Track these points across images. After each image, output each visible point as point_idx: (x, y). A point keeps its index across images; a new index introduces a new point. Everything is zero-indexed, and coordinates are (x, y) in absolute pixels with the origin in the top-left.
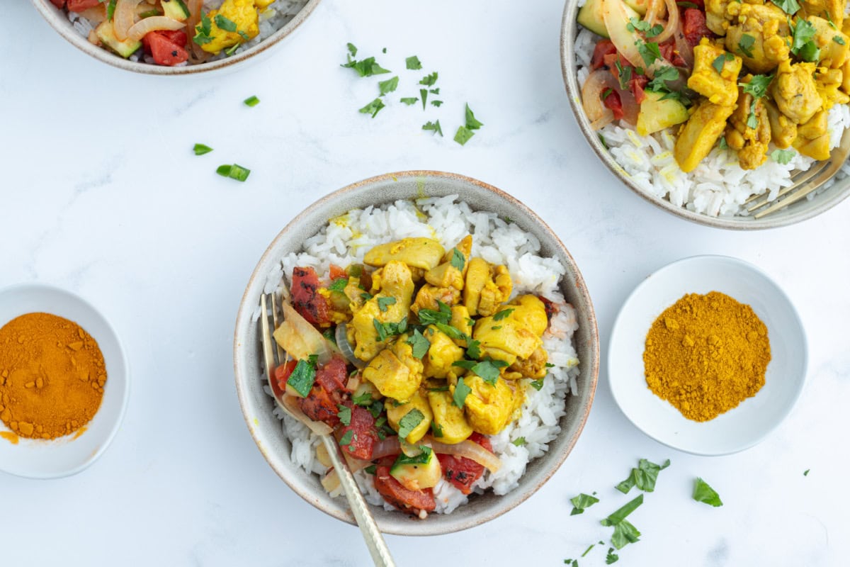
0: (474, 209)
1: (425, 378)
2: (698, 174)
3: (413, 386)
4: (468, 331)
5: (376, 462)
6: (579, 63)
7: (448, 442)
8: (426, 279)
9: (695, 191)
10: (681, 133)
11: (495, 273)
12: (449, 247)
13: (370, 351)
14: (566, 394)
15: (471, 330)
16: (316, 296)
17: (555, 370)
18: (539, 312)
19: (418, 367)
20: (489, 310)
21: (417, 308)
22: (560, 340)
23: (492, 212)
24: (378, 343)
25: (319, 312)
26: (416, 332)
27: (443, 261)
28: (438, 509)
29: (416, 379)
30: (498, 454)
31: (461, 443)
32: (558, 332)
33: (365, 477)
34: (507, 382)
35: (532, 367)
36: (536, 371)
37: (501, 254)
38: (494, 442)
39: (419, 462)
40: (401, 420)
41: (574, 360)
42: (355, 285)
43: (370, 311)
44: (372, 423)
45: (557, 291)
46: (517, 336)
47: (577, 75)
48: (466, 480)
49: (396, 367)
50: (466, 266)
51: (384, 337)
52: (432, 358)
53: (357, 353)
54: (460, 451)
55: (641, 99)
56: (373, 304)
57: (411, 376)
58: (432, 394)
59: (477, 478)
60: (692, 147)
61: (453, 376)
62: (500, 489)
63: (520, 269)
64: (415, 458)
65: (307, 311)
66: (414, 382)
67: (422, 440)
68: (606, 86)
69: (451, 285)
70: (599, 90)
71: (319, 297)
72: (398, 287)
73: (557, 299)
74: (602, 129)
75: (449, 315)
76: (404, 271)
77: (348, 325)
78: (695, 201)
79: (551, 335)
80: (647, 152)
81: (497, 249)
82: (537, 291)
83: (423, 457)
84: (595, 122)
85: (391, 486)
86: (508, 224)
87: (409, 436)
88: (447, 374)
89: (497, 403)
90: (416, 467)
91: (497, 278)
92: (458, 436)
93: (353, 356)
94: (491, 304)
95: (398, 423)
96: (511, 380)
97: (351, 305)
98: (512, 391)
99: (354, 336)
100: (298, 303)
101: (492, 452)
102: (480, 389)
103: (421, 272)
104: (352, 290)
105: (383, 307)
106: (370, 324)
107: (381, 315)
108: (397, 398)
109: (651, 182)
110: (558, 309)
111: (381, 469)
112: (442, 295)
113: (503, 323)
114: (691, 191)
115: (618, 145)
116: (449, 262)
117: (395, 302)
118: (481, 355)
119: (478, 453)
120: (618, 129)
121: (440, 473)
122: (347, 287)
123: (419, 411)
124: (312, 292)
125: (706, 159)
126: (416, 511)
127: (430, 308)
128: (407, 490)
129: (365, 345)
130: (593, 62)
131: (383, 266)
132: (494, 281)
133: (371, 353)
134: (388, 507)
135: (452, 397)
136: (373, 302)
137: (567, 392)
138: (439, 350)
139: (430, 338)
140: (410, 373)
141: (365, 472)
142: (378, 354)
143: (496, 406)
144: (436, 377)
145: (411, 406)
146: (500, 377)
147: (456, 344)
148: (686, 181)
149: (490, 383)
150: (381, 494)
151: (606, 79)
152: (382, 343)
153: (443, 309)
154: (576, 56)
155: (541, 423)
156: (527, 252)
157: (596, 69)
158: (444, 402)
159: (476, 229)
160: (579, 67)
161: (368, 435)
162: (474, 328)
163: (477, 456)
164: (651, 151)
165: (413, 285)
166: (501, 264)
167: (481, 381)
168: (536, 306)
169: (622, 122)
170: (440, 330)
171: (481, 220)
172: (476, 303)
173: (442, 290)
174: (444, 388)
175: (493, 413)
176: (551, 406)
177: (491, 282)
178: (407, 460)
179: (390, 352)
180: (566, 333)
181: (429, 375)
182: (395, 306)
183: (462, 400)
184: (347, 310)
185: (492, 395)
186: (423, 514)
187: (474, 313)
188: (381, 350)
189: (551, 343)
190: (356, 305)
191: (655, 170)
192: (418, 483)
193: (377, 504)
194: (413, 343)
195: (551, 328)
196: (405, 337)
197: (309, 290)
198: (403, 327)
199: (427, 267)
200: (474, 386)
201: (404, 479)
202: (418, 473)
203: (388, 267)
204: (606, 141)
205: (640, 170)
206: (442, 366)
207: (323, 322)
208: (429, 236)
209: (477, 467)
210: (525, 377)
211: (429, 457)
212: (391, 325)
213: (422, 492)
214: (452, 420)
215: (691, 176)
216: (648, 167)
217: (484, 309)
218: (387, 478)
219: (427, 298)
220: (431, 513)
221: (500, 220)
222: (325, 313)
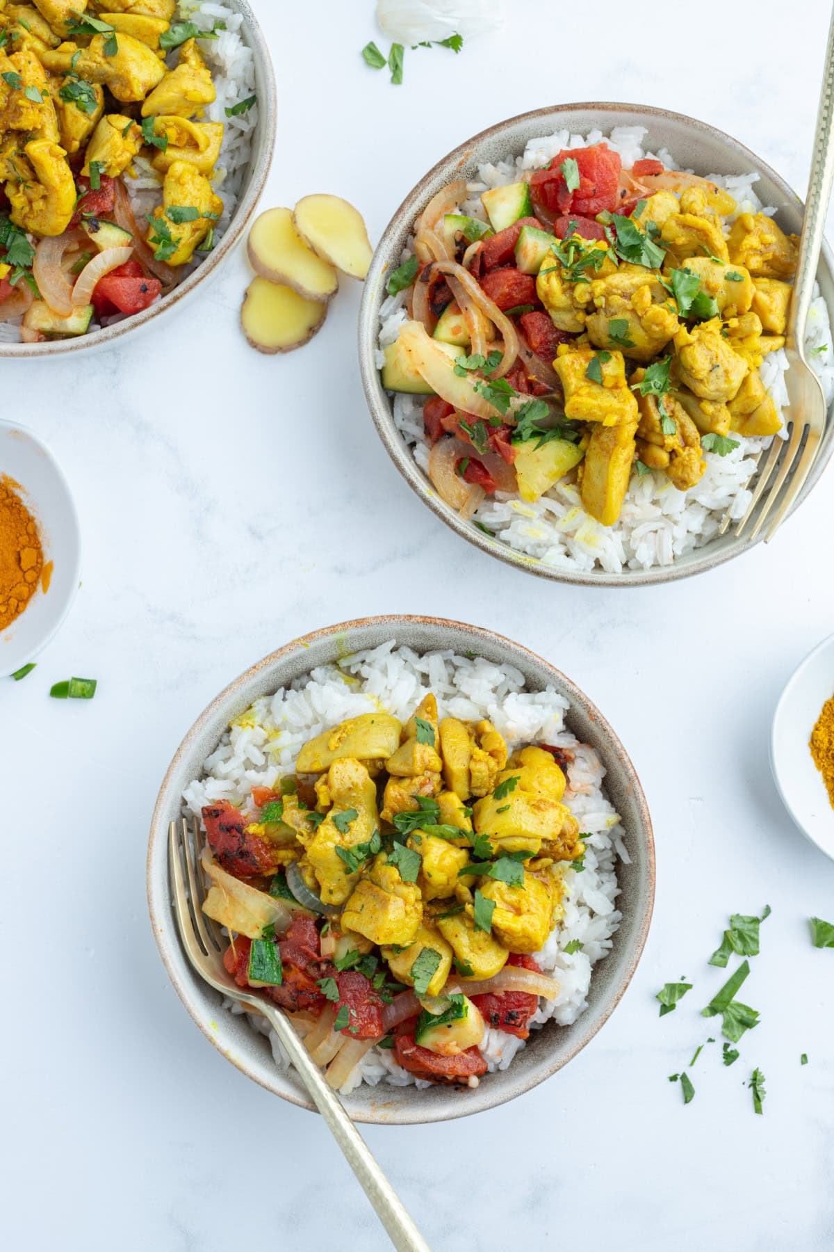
0: (421, 652)
1: (425, 903)
2: (627, 520)
3: (414, 920)
4: (467, 825)
5: (391, 1032)
6: (409, 440)
7: (482, 979)
8: (390, 770)
9: (631, 542)
10: (582, 479)
11: (477, 735)
12: (406, 716)
13: (341, 889)
14: (613, 863)
15: (470, 821)
16: (247, 838)
17: (594, 840)
18: (551, 768)
19: (414, 893)
20: (484, 787)
21: (390, 815)
22: (587, 795)
23: (445, 649)
24: (349, 876)
25: (258, 858)
26: (396, 845)
27: (404, 739)
28: (491, 1068)
29: (416, 908)
30: (548, 972)
31: (500, 973)
32: (582, 786)
33: (380, 1054)
34: (535, 874)
35: (564, 845)
36: (571, 848)
37: (475, 703)
38: (539, 958)
39: (452, 1018)
40: (412, 969)
41: (614, 818)
42: (293, 807)
43: (328, 838)
44: (368, 986)
45: (564, 732)
46: (533, 812)
47: (414, 458)
48: (519, 1020)
49: (384, 903)
50: (437, 737)
51: (356, 867)
52: (430, 876)
53: (324, 898)
54: (500, 985)
55: (512, 457)
56: (328, 827)
57: (409, 908)
58: (443, 922)
59: (532, 1013)
60: (605, 491)
61: (464, 891)
62: (566, 1017)
63: (508, 719)
64: (446, 1013)
65: (241, 861)
66: (414, 915)
67: (446, 987)
68: (458, 457)
69: (426, 769)
70: (451, 466)
71: (251, 838)
72: (354, 794)
73: (566, 742)
74: (475, 513)
75: (436, 812)
76: (357, 770)
77: (300, 864)
78: (637, 555)
79: (574, 794)
80: (547, 519)
81: (467, 698)
82: (538, 739)
83: (455, 1010)
84: (464, 508)
85: (421, 1059)
86: (472, 660)
87: (429, 989)
88: (454, 890)
89: (533, 910)
90: (450, 1026)
91: (482, 741)
92: (493, 967)
93: (321, 903)
94: (486, 779)
95: (409, 975)
96: (540, 870)
97: (298, 837)
98: (545, 885)
99: (313, 876)
100: (223, 854)
101: (540, 972)
102: (506, 897)
103: (379, 764)
104: (293, 815)
105: (342, 827)
106: (332, 855)
107: (343, 838)
108: (398, 942)
109: (568, 555)
110: (572, 755)
111: (401, 1040)
112: (418, 786)
113: (509, 799)
114: (626, 544)
115: (506, 526)
116: (412, 739)
117: (357, 815)
118: (494, 851)
119: (525, 980)
120: (496, 505)
121: (483, 1021)
122: (285, 813)
123: (431, 951)
124: (239, 835)
125: (628, 496)
126: (462, 1080)
127: (407, 809)
128: (443, 1056)
129: (333, 886)
130: (427, 432)
131: (327, 770)
132: (480, 746)
133: (344, 893)
134: (422, 1083)
135: (472, 920)
136: (328, 824)
137: (615, 860)
138: (436, 863)
139: (418, 849)
140: (406, 905)
141: (378, 1048)
142: (353, 891)
143: (533, 914)
144: (440, 898)
145: (419, 947)
146: (525, 872)
147: (456, 846)
148: (613, 535)
149: (515, 884)
150: (408, 1071)
151: (454, 448)
152: (354, 874)
153: (425, 805)
154: (402, 433)
155: (592, 914)
156: (509, 692)
157: (436, 441)
158: (463, 928)
159: (430, 678)
160: (412, 445)
161: (368, 1004)
162: (473, 819)
163: (524, 984)
164: (550, 516)
165: (373, 785)
166: (480, 718)
167: (502, 885)
168: (543, 761)
169: (498, 494)
170: (429, 833)
171: (434, 664)
172: (466, 783)
173: (417, 781)
174: (457, 909)
175: (532, 925)
176: (599, 887)
177: (477, 749)
178: (435, 1020)
179: (369, 883)
180: (593, 784)
181: (430, 897)
182: (359, 819)
183: (488, 921)
184: (293, 843)
185: (523, 902)
186: (474, 1081)
187: (467, 797)
188: (356, 883)
189: (576, 804)
190: (305, 834)
191: (567, 538)
192: (457, 1045)
193: (405, 1083)
194: (396, 861)
195: (571, 784)
196: (383, 857)
197: (234, 832)
198: (377, 843)
199: (387, 755)
200: (497, 896)
201: (437, 1045)
202: (454, 1032)
203: (333, 770)
204: (486, 526)
205: (547, 546)
206: (445, 882)
207: (268, 869)
208: (373, 710)
209: (528, 998)
210: (556, 860)
211: (464, 1006)
212: (360, 848)
213: (466, 1055)
214: (480, 949)
215: (617, 525)
216: (556, 537)
217: (479, 788)
218: (414, 1049)
219: (399, 797)
220: (483, 1075)
221: (458, 657)
222: (267, 856)
